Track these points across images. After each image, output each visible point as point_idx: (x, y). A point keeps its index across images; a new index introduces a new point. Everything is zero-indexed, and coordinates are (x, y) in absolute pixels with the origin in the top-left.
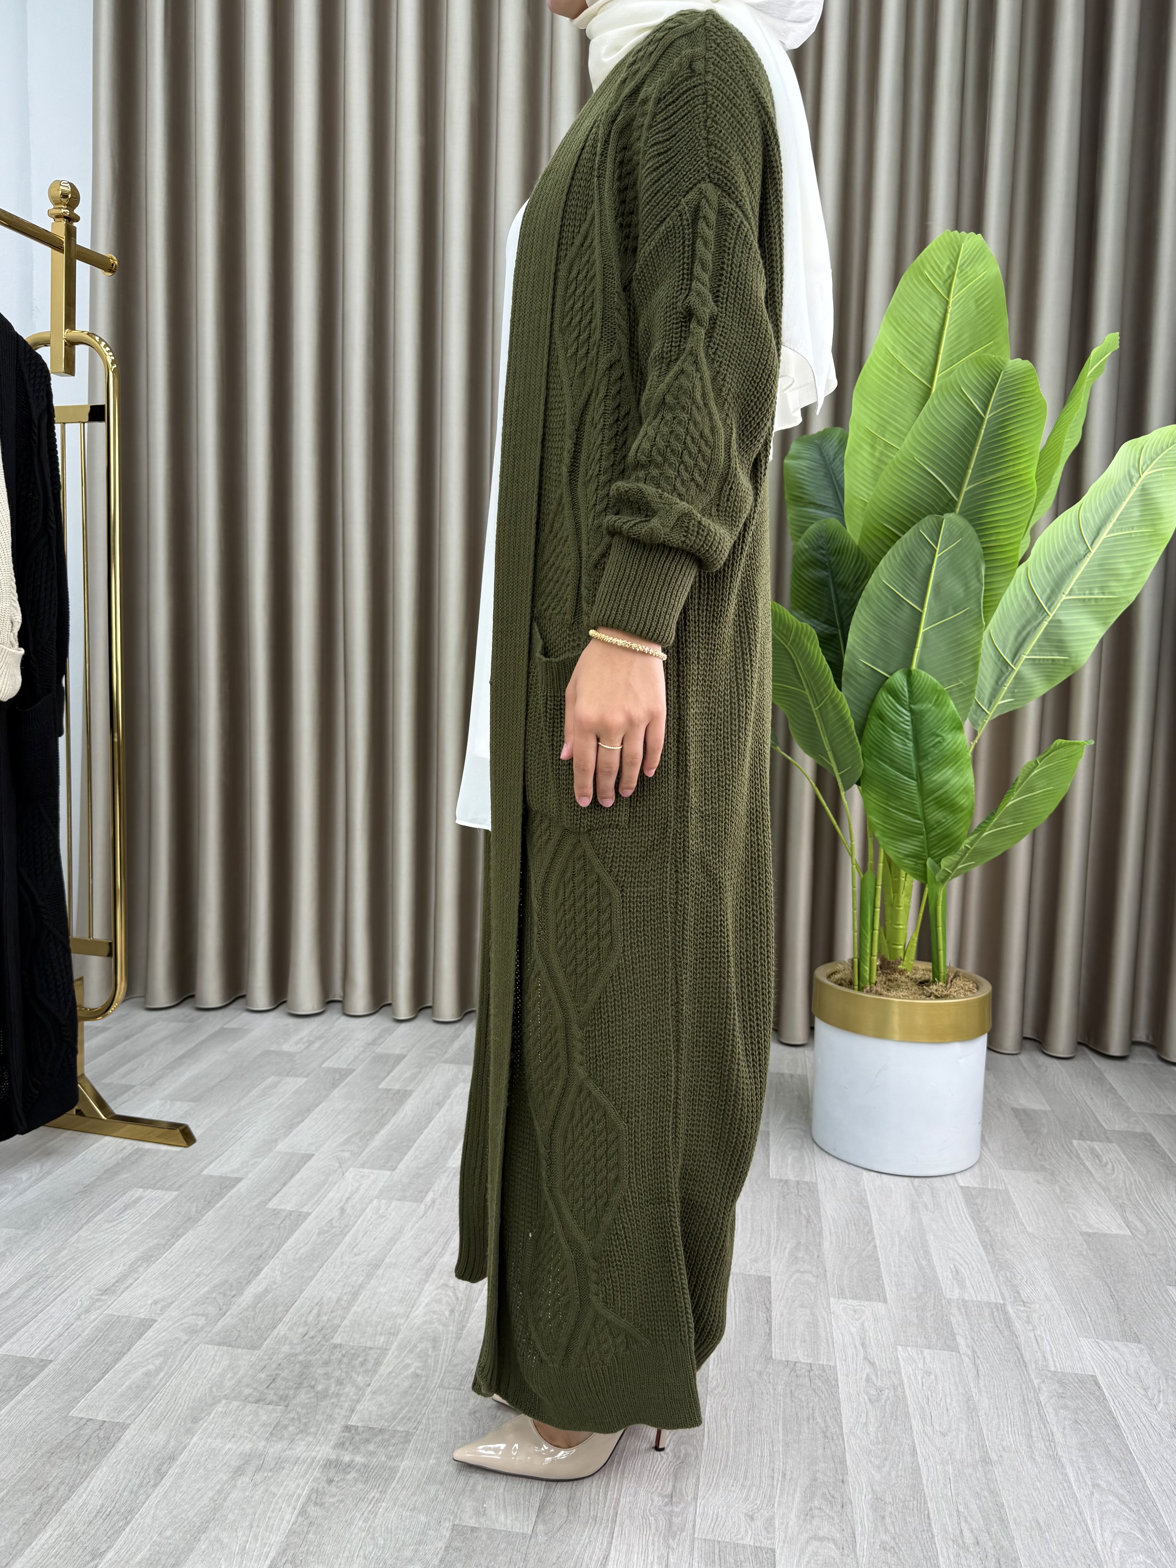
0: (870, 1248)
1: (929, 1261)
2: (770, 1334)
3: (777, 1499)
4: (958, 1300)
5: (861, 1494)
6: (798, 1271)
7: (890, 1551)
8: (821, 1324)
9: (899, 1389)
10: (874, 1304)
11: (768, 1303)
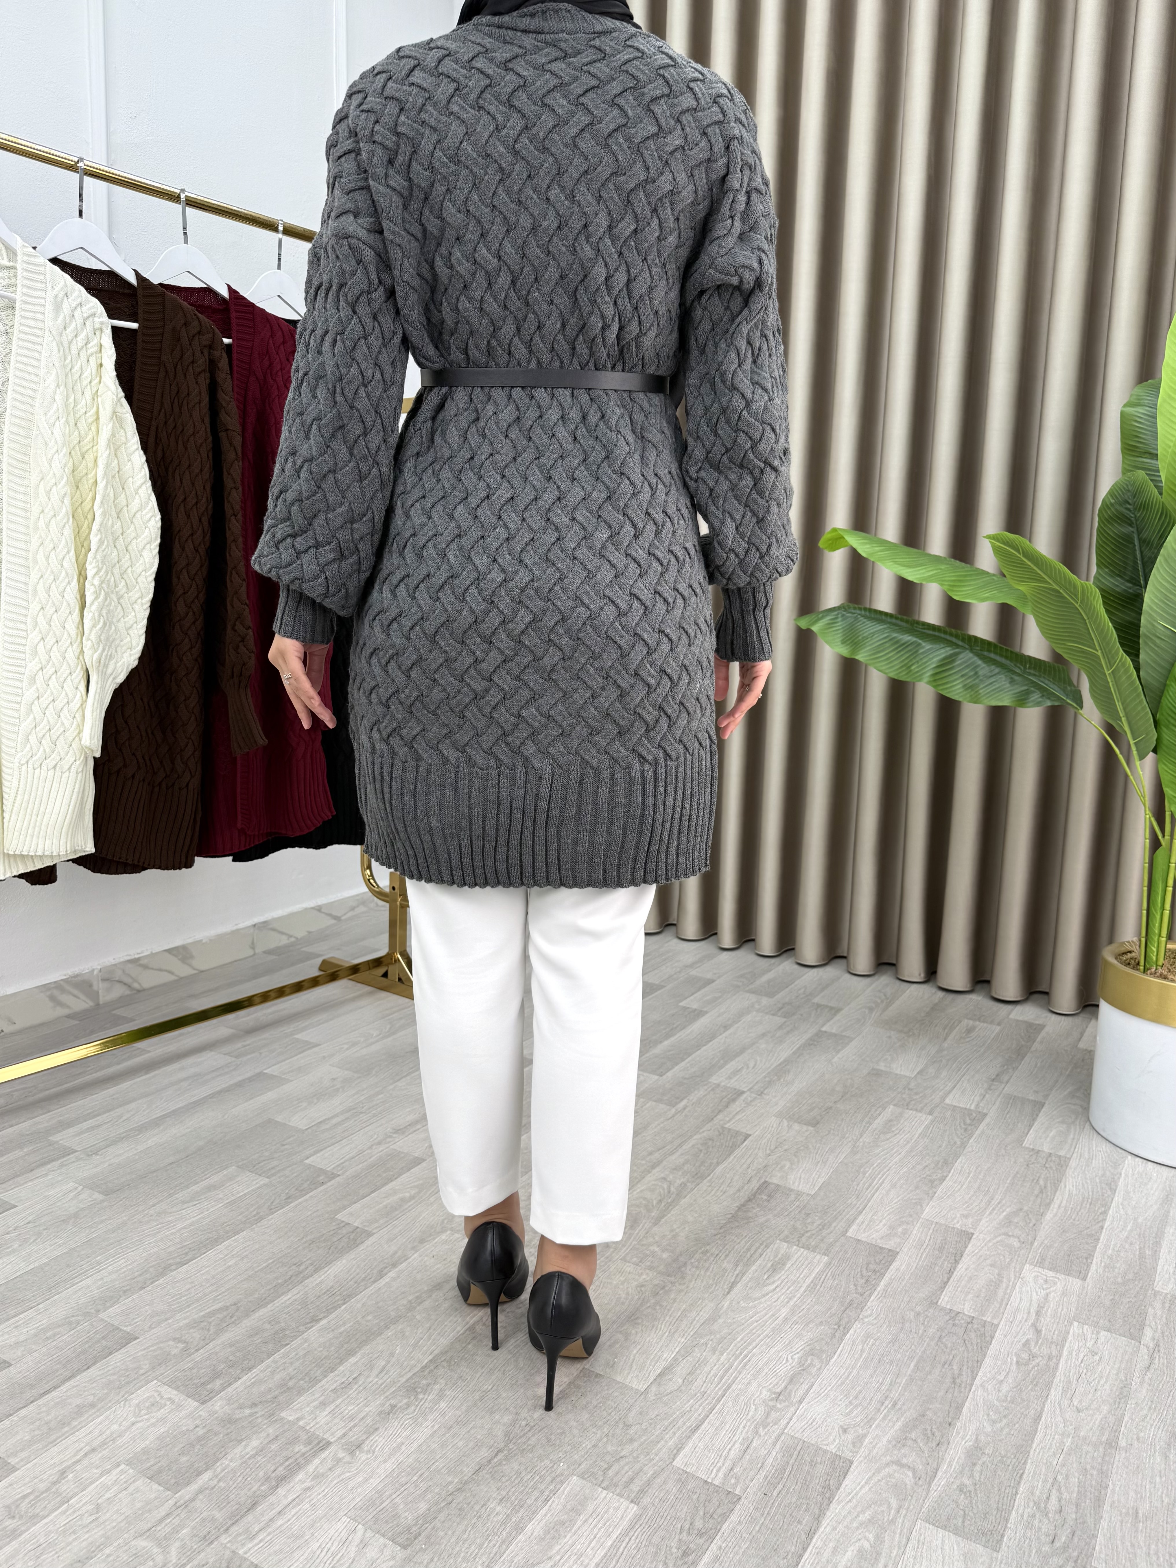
0: (1096, 1228)
1: (1156, 1250)
2: (946, 1283)
3: (876, 1422)
4: (1167, 1294)
5: (963, 1439)
6: (1005, 1234)
7: (965, 1493)
8: (1004, 1285)
9: (1054, 1360)
10: (1071, 1279)
11: (958, 1256)
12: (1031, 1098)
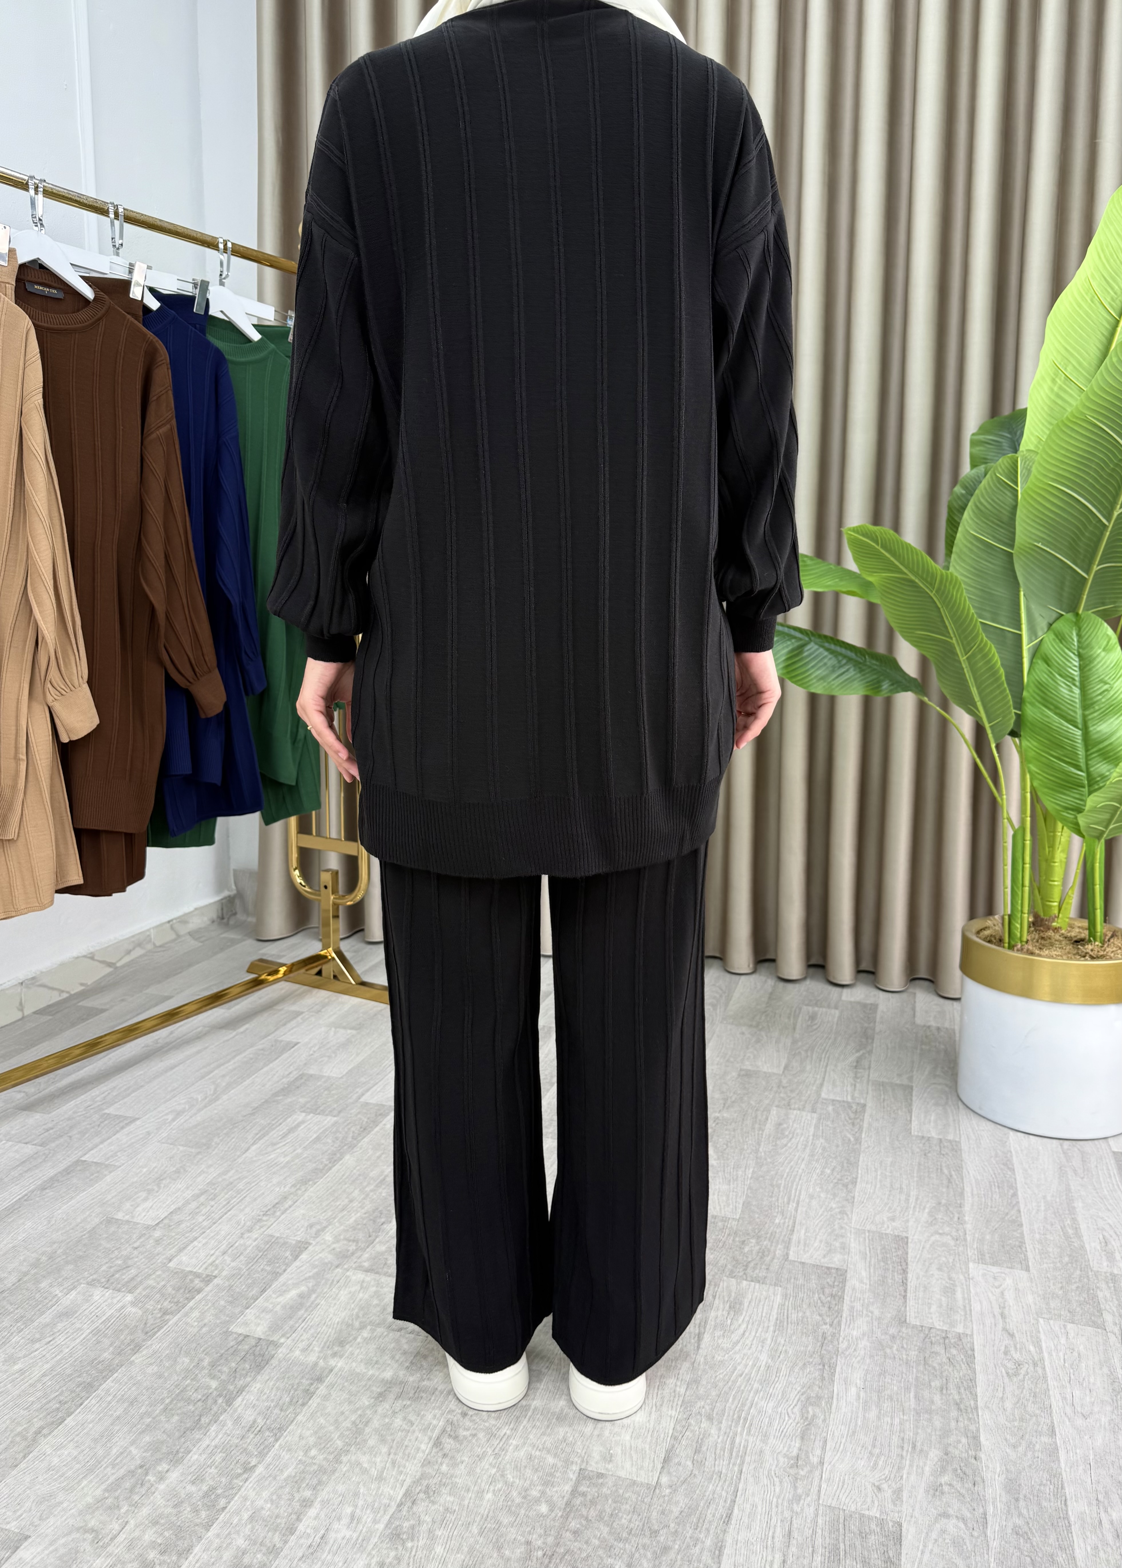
0: (1014, 1212)
1: (1077, 1229)
2: (905, 1297)
3: (905, 1471)
4: (1105, 1273)
5: (995, 1473)
6: (937, 1233)
7: (1022, 1536)
8: (959, 1289)
9: (1040, 1365)
10: (1015, 1272)
11: (904, 1264)
12: (898, 1082)
